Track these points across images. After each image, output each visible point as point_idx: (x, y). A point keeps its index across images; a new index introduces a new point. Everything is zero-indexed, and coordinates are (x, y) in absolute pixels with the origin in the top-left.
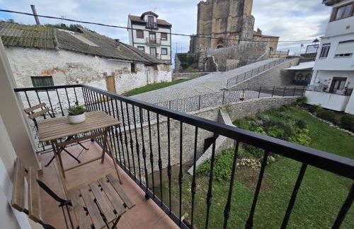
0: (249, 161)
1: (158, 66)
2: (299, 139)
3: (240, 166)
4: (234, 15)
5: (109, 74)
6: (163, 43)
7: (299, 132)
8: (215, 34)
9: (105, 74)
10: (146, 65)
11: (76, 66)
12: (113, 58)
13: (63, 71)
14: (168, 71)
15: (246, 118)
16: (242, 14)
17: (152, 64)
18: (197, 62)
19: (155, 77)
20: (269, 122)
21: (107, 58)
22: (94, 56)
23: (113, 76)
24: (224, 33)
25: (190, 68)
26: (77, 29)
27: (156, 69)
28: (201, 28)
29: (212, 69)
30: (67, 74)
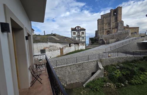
0: (110, 84)
1: (79, 44)
2: (140, 77)
3: (106, 86)
4: (113, 22)
5: (61, 48)
6: (83, 35)
7: (141, 74)
8: (106, 29)
9: (60, 48)
10: (75, 44)
11: (52, 46)
12: (63, 43)
13: (48, 48)
14: (84, 45)
15: (112, 65)
16: (117, 21)
17: (77, 43)
18: (98, 41)
19: (78, 48)
20: (123, 67)
21: (61, 43)
22: (57, 43)
23: (63, 48)
24: (109, 29)
25: (95, 43)
26: (54, 35)
27: (79, 45)
28: (99, 28)
29: (103, 43)
30: (49, 48)
